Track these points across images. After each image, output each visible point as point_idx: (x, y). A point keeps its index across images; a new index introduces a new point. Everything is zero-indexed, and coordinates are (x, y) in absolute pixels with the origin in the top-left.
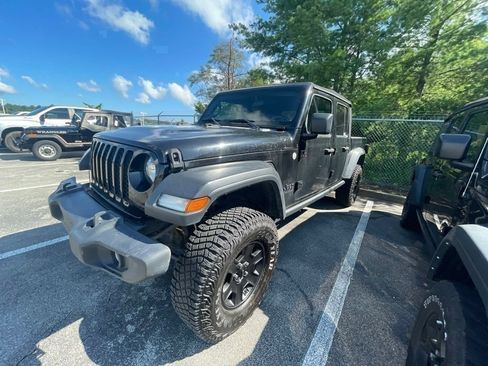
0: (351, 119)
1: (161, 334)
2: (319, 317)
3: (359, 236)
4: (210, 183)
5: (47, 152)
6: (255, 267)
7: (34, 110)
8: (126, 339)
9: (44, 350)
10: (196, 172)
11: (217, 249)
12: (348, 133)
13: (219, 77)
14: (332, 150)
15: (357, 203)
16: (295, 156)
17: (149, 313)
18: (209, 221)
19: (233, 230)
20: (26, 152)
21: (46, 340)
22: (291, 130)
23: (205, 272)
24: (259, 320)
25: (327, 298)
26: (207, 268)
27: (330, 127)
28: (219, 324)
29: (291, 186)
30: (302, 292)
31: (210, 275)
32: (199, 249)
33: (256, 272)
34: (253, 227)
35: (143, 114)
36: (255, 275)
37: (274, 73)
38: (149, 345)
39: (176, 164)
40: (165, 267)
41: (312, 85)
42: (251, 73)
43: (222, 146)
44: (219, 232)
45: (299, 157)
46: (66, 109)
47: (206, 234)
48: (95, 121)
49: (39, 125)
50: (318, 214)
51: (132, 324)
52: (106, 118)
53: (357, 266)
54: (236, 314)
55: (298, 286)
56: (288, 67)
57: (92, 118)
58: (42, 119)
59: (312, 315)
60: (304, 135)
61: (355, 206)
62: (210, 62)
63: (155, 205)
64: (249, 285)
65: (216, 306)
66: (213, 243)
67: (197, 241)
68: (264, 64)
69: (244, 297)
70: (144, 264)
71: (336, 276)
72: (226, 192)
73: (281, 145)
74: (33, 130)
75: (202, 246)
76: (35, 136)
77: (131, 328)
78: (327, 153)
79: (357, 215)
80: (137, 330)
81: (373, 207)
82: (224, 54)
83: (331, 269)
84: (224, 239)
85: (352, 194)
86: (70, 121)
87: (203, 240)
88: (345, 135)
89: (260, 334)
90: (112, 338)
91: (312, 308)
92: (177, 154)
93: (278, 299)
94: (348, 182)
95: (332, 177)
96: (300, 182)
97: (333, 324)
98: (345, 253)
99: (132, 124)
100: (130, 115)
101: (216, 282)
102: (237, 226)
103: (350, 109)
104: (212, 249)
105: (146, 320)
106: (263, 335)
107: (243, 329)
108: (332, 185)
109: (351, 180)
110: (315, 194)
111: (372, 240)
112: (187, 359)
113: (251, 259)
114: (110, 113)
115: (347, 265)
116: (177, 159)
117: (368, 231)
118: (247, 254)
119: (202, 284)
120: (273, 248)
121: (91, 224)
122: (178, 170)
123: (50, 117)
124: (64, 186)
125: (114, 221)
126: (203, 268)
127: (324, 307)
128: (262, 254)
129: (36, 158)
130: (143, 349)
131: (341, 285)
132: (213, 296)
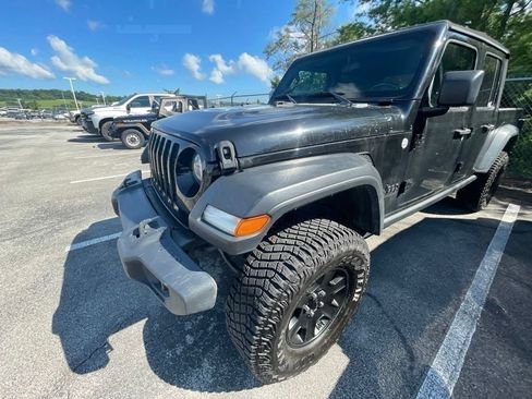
0: (504, 79)
1: (219, 353)
2: (423, 374)
3: (493, 259)
4: (270, 194)
5: (133, 141)
6: (334, 297)
7: (121, 100)
8: (184, 352)
9: (113, 346)
10: (254, 176)
11: (282, 283)
12: (495, 103)
13: (301, 42)
14: (467, 131)
15: (491, 207)
16: (405, 143)
17: (208, 325)
18: (273, 239)
19: (304, 256)
20: (117, 141)
21: (114, 335)
22: (403, 104)
23: (265, 310)
24: (335, 362)
25: (438, 348)
26: (266, 306)
27: (475, 94)
28: (281, 368)
29: (394, 188)
30: (399, 331)
31: (270, 315)
32: (257, 277)
33: (335, 302)
34: (334, 253)
35: (219, 96)
36: (335, 306)
37: (373, 27)
38: (206, 364)
39: (226, 163)
40: (210, 302)
41: (448, 24)
42: (342, 31)
43: (299, 132)
44: (286, 256)
45: (412, 145)
46: (147, 97)
47: (267, 256)
48: (172, 107)
49: (125, 114)
50: (426, 219)
51: (192, 335)
52: (181, 103)
53: (489, 305)
54: (305, 353)
55: (392, 322)
56: (396, 12)
57: (168, 104)
58: (128, 109)
59: (411, 368)
60: (424, 109)
61: (488, 212)
62: (291, 24)
63: (199, 220)
64: (325, 318)
65: (278, 350)
66: (276, 271)
67: (256, 264)
68: (359, 15)
69: (316, 331)
70: (182, 299)
71: (453, 315)
72: (296, 207)
73: (386, 128)
74: (120, 120)
75: (262, 273)
76: (122, 125)
77: (189, 339)
78: (458, 136)
79: (491, 226)
80: (195, 343)
81: (520, 214)
82: (308, 11)
83: (444, 303)
84: (291, 268)
85: (485, 195)
86: (150, 109)
87: (264, 264)
88: (490, 106)
89: (335, 381)
90: (172, 347)
91: (412, 359)
92: (228, 148)
93: (363, 335)
94: (482, 177)
95: (458, 170)
96: (409, 181)
97: (445, 389)
98: (469, 282)
99: (205, 107)
100: (203, 98)
101: (279, 324)
102: (311, 251)
103: (506, 62)
104: (274, 280)
105: (206, 333)
106: (340, 382)
107: (314, 369)
108: (457, 182)
109: (488, 174)
110: (430, 196)
111: (517, 267)
112: (244, 391)
113: (329, 287)
114: (185, 97)
115: (472, 301)
116: (228, 156)
117: (509, 251)
118: (324, 282)
119: (259, 326)
120: (361, 275)
121: (137, 233)
122: (230, 171)
123: (135, 106)
124: (125, 182)
125: (159, 232)
126: (260, 305)
127: (431, 360)
128: (344, 282)
129: (124, 147)
130: (200, 367)
131: (461, 331)
132: (275, 340)
